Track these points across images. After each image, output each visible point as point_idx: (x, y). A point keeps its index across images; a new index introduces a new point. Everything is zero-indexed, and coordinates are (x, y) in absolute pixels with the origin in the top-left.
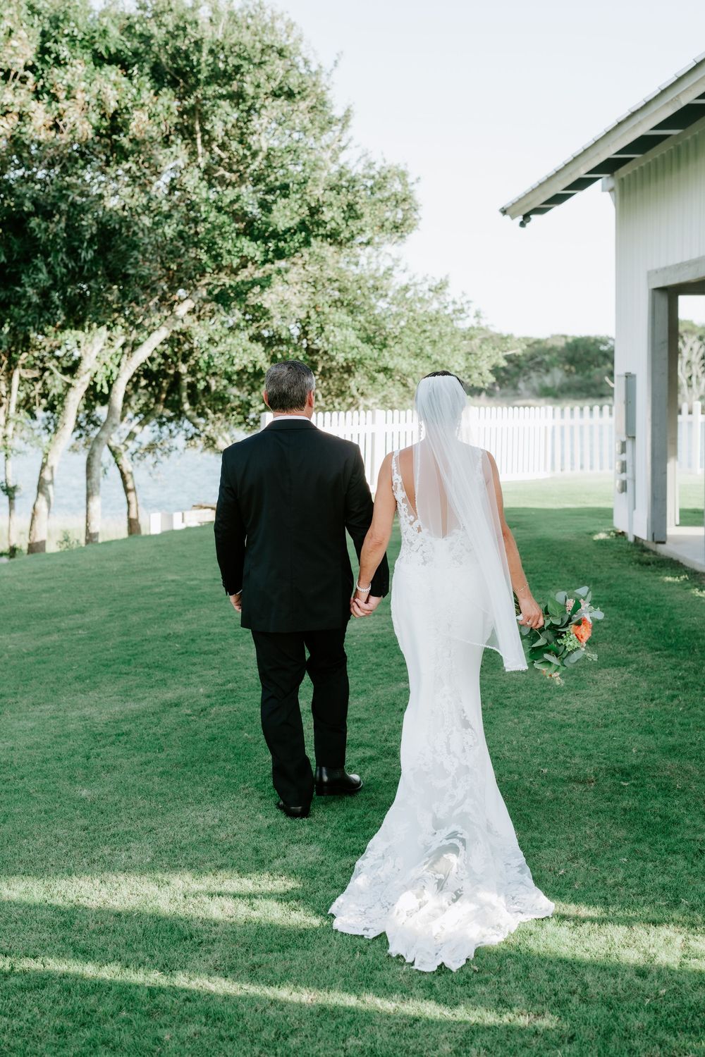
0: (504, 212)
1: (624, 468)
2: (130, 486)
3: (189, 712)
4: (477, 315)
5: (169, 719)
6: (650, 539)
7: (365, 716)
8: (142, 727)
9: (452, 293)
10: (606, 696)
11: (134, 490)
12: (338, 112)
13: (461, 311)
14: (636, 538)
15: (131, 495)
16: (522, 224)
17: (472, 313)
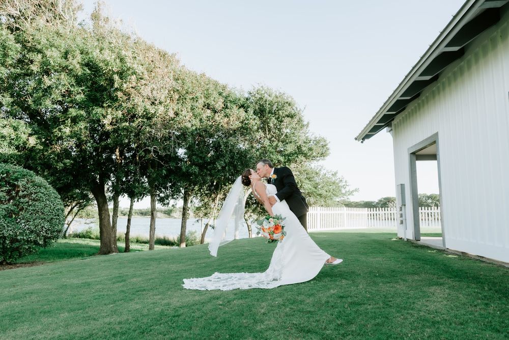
0: (356, 139)
1: (401, 216)
2: (250, 229)
3: (221, 303)
4: (346, 182)
5: (209, 306)
6: (414, 239)
7: (312, 310)
8: (192, 311)
9: (339, 176)
10: (445, 302)
11: (251, 230)
12: (305, 123)
13: (341, 181)
14: (408, 240)
15: (250, 232)
16: (362, 142)
17: (344, 181)
